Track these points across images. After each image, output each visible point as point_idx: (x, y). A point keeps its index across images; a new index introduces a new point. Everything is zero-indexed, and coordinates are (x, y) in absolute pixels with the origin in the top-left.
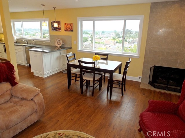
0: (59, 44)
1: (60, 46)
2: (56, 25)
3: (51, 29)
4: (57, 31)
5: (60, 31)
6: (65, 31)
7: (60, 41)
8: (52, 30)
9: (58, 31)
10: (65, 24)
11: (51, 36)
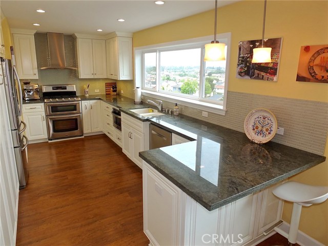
0: (260, 133)
1: (264, 140)
2: (262, 55)
3: (236, 69)
4: (258, 78)
5: (275, 78)
6: (300, 78)
7: (267, 121)
8: (240, 74)
9: (262, 78)
10: (307, 49)
11: (230, 96)
